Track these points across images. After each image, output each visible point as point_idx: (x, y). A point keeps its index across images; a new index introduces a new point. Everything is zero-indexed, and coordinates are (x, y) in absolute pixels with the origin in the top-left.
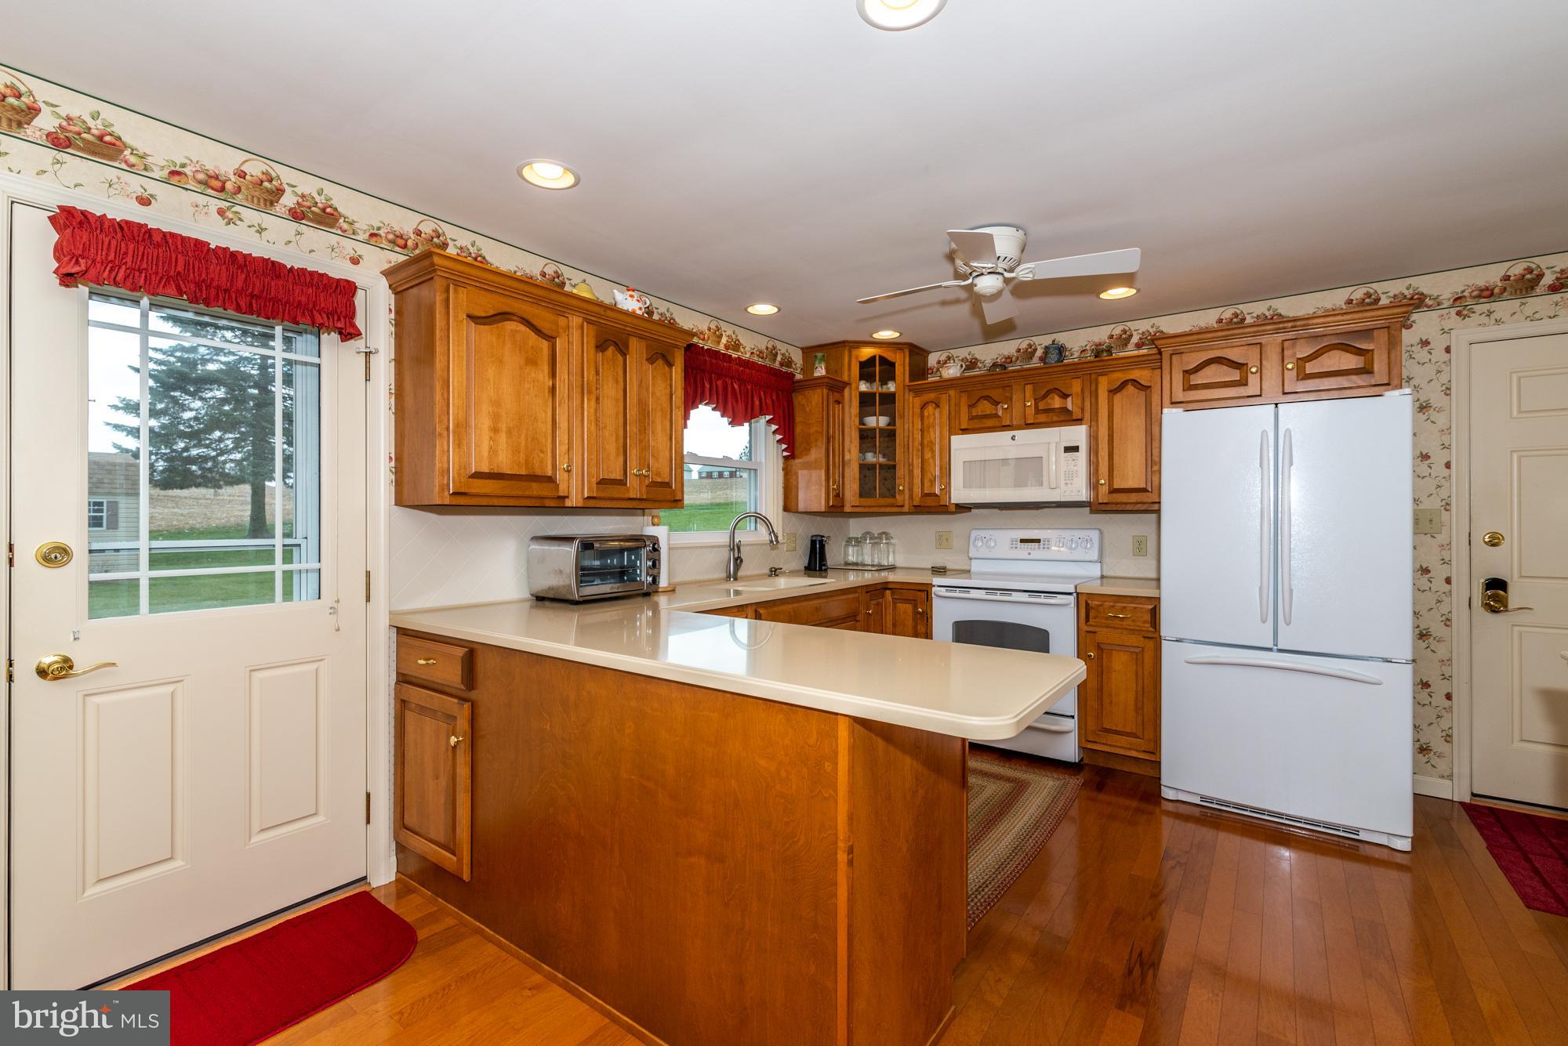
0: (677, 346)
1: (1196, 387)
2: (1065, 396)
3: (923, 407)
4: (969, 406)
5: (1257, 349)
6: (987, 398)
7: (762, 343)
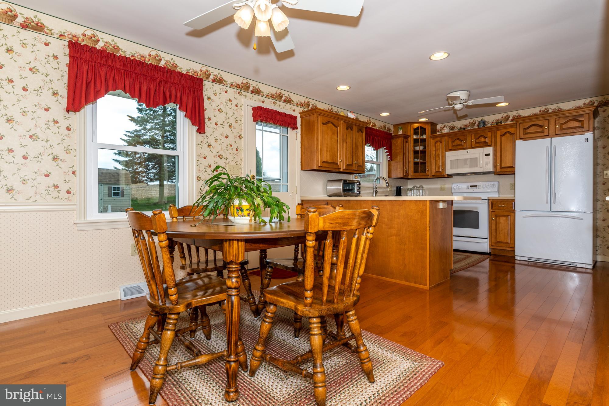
0: (363, 127)
1: (527, 133)
2: (485, 138)
3: (436, 143)
4: (452, 142)
5: (547, 121)
6: (458, 139)
7: (382, 124)
